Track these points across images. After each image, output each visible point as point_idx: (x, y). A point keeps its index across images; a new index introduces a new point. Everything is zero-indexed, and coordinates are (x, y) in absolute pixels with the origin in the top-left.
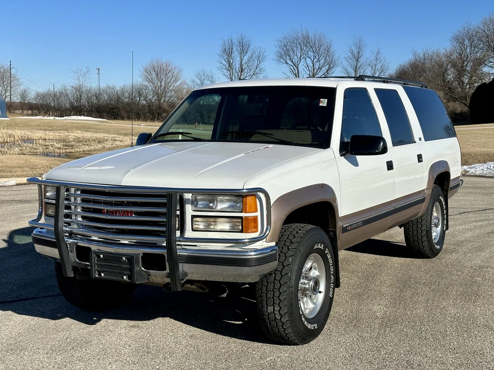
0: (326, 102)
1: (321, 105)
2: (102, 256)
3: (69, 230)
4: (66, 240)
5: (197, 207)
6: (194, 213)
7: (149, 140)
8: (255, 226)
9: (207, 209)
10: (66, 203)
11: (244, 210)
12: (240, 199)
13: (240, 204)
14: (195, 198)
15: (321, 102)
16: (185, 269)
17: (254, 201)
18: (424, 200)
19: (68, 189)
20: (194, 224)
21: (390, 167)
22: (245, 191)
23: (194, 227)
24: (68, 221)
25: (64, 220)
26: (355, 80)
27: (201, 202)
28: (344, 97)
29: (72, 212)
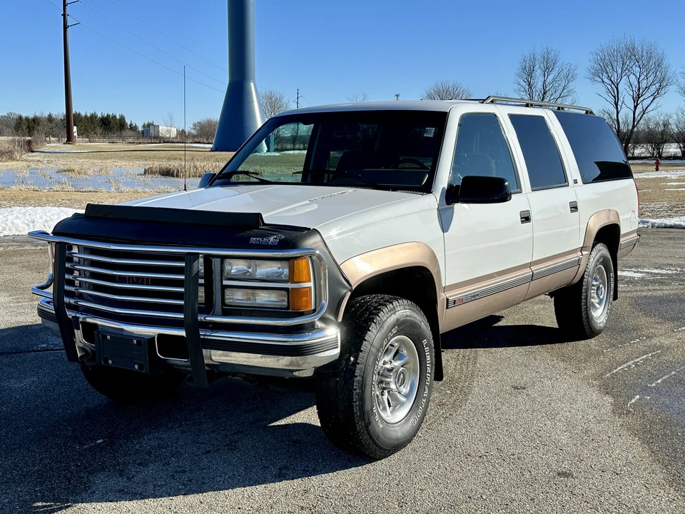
0: (433, 131)
1: (425, 135)
2: (109, 337)
3: (72, 301)
4: (70, 314)
5: (228, 274)
6: (225, 283)
7: (211, 180)
8: (307, 301)
9: (242, 277)
10: (68, 265)
11: (291, 278)
12: (285, 264)
13: (286, 271)
14: (227, 261)
15: (427, 132)
16: (213, 358)
17: (305, 266)
18: (578, 262)
19: (70, 247)
20: (226, 297)
21: (526, 218)
22: (293, 253)
23: (227, 301)
24: (72, 289)
25: (66, 287)
26: (482, 103)
27: (236, 267)
28: (460, 125)
29: (75, 277)
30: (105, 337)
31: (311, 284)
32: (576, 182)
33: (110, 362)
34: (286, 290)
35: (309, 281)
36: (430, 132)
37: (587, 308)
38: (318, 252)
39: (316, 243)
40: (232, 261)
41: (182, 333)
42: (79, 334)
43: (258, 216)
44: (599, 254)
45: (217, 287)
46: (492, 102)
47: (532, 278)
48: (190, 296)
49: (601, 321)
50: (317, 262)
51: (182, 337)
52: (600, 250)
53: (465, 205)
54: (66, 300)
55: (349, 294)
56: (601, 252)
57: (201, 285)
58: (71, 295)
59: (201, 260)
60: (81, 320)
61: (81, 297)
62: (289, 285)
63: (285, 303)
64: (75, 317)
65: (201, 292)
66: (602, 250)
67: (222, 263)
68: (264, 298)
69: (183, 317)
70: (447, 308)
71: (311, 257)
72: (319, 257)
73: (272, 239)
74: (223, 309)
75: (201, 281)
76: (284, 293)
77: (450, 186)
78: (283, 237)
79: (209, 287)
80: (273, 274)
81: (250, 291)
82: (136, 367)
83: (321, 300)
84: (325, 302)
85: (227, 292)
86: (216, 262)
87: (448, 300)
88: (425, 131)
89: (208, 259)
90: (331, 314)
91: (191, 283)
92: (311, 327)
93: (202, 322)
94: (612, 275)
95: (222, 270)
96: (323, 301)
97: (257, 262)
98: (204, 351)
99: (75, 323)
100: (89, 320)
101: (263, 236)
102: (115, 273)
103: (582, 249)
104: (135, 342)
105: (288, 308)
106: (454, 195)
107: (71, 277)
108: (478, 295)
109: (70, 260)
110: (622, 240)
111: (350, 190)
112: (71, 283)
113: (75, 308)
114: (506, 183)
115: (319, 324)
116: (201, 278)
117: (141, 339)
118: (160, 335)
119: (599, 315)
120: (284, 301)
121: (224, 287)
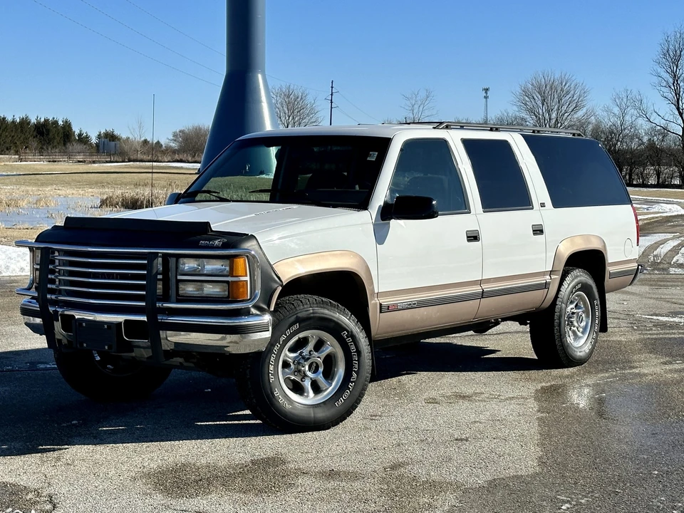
0: (376, 155)
1: (368, 159)
2: (84, 324)
3: (53, 297)
4: (51, 309)
5: (183, 270)
6: (180, 277)
7: (176, 199)
8: (243, 292)
9: (193, 273)
10: (51, 267)
11: (231, 274)
12: (227, 262)
13: (228, 268)
14: (181, 260)
15: (370, 156)
16: (169, 338)
17: (241, 263)
18: (546, 285)
19: (53, 251)
20: (180, 289)
21: (473, 237)
22: (232, 252)
23: (180, 292)
24: (54, 287)
25: (49, 286)
26: (434, 128)
27: (189, 265)
28: (401, 150)
29: (56, 277)
30: (81, 324)
31: (248, 278)
32: (543, 205)
33: (85, 345)
34: (227, 282)
35: (246, 276)
36: (373, 156)
37: (561, 335)
38: (253, 253)
39: (252, 245)
40: (186, 260)
41: (144, 318)
42: (58, 326)
43: (207, 224)
44: (576, 280)
45: (173, 282)
46: (447, 127)
47: (483, 295)
48: (150, 288)
49: (583, 350)
50: (252, 260)
51: (145, 321)
52: (577, 277)
53: (402, 222)
54: (49, 296)
55: (280, 288)
56: (579, 279)
57: (159, 280)
58: (52, 291)
59: (160, 260)
60: (60, 313)
61: (60, 292)
62: (230, 279)
63: (227, 293)
64: (56, 310)
65: (160, 286)
66: (580, 276)
67: (177, 262)
68: (210, 290)
69: (144, 304)
70: (381, 312)
71: (247, 256)
72: (254, 257)
73: (217, 242)
74: (177, 298)
75: (160, 277)
76: (225, 284)
77: (386, 204)
78: (226, 240)
79: (166, 281)
80: (217, 269)
81: (199, 284)
82: (106, 347)
83: (255, 291)
84: (258, 291)
85: (181, 286)
86: (172, 261)
87: (381, 304)
88: (368, 155)
89: (165, 256)
90: (265, 303)
91: (151, 279)
92: (246, 313)
93: (159, 307)
94: (597, 302)
95: (177, 268)
96: (257, 291)
97: (205, 260)
98: (161, 332)
99: (55, 316)
100: (66, 313)
101: (209, 240)
102: (90, 270)
103: (551, 272)
104: (106, 327)
105: (228, 297)
106: (388, 213)
107: (53, 277)
108: (415, 304)
109: (53, 262)
110: (610, 269)
111: (295, 206)
112: (53, 282)
113: (55, 303)
114: (434, 203)
115: (254, 311)
116: (160, 274)
117: (110, 324)
118: (126, 321)
119: (579, 344)
120: (225, 291)
121: (179, 281)
